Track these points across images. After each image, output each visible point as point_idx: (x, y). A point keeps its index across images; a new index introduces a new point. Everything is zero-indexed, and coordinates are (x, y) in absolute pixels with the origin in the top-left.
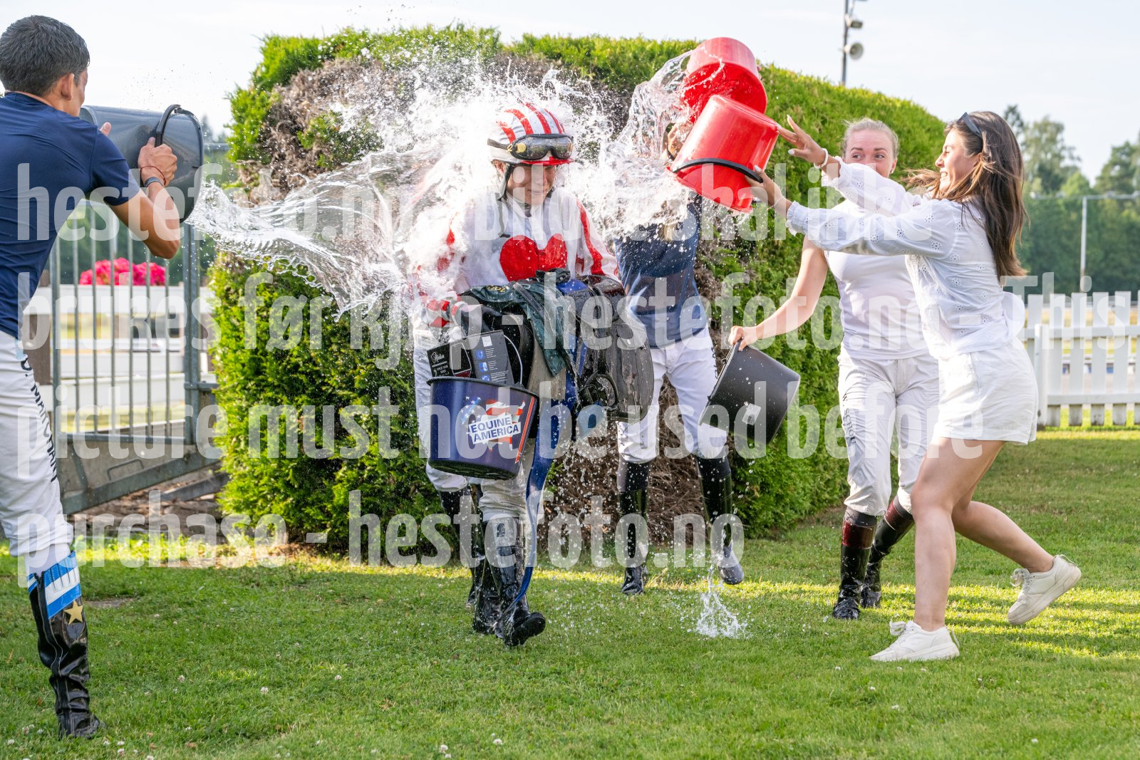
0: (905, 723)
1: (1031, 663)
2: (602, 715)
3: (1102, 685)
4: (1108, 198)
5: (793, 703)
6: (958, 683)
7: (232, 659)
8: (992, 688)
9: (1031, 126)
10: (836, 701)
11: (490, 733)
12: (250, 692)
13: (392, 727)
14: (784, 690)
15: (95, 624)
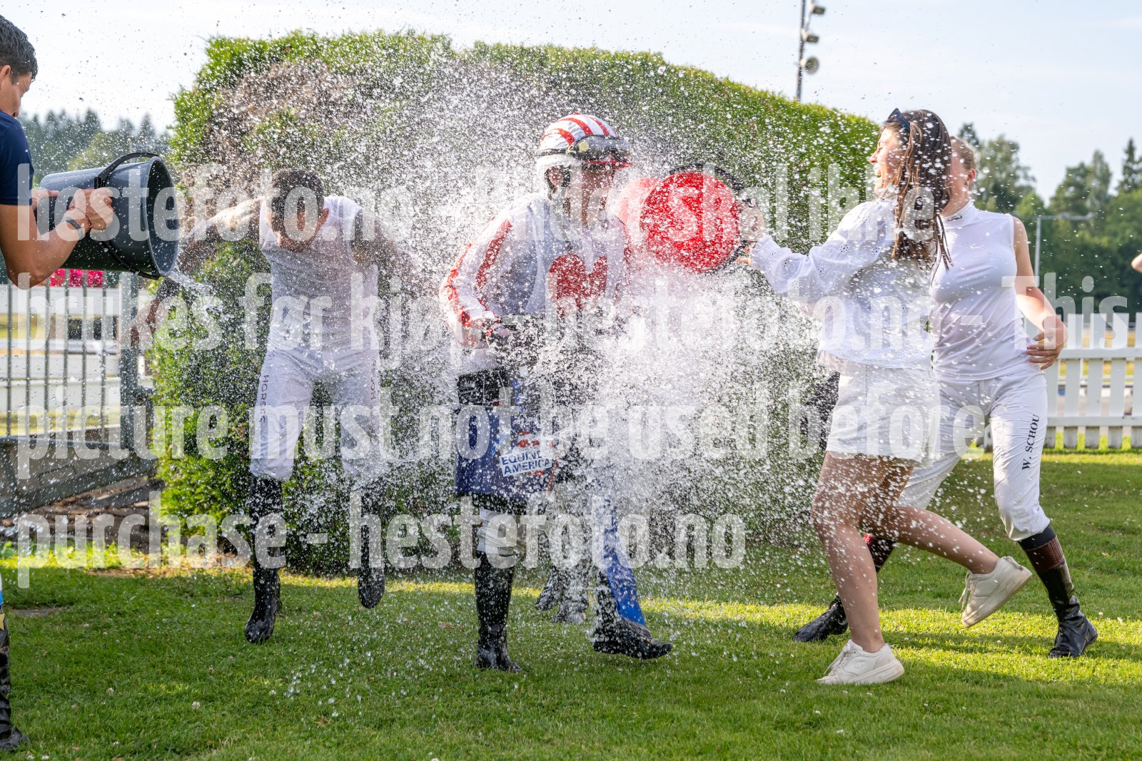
0: (849, 748)
1: (978, 689)
2: (543, 735)
3: (1049, 712)
4: (1061, 219)
5: (737, 726)
6: (904, 708)
7: (164, 672)
8: (938, 714)
9: (986, 145)
10: (780, 725)
11: (427, 752)
12: (180, 706)
13: (327, 744)
14: (728, 713)
15: (21, 633)
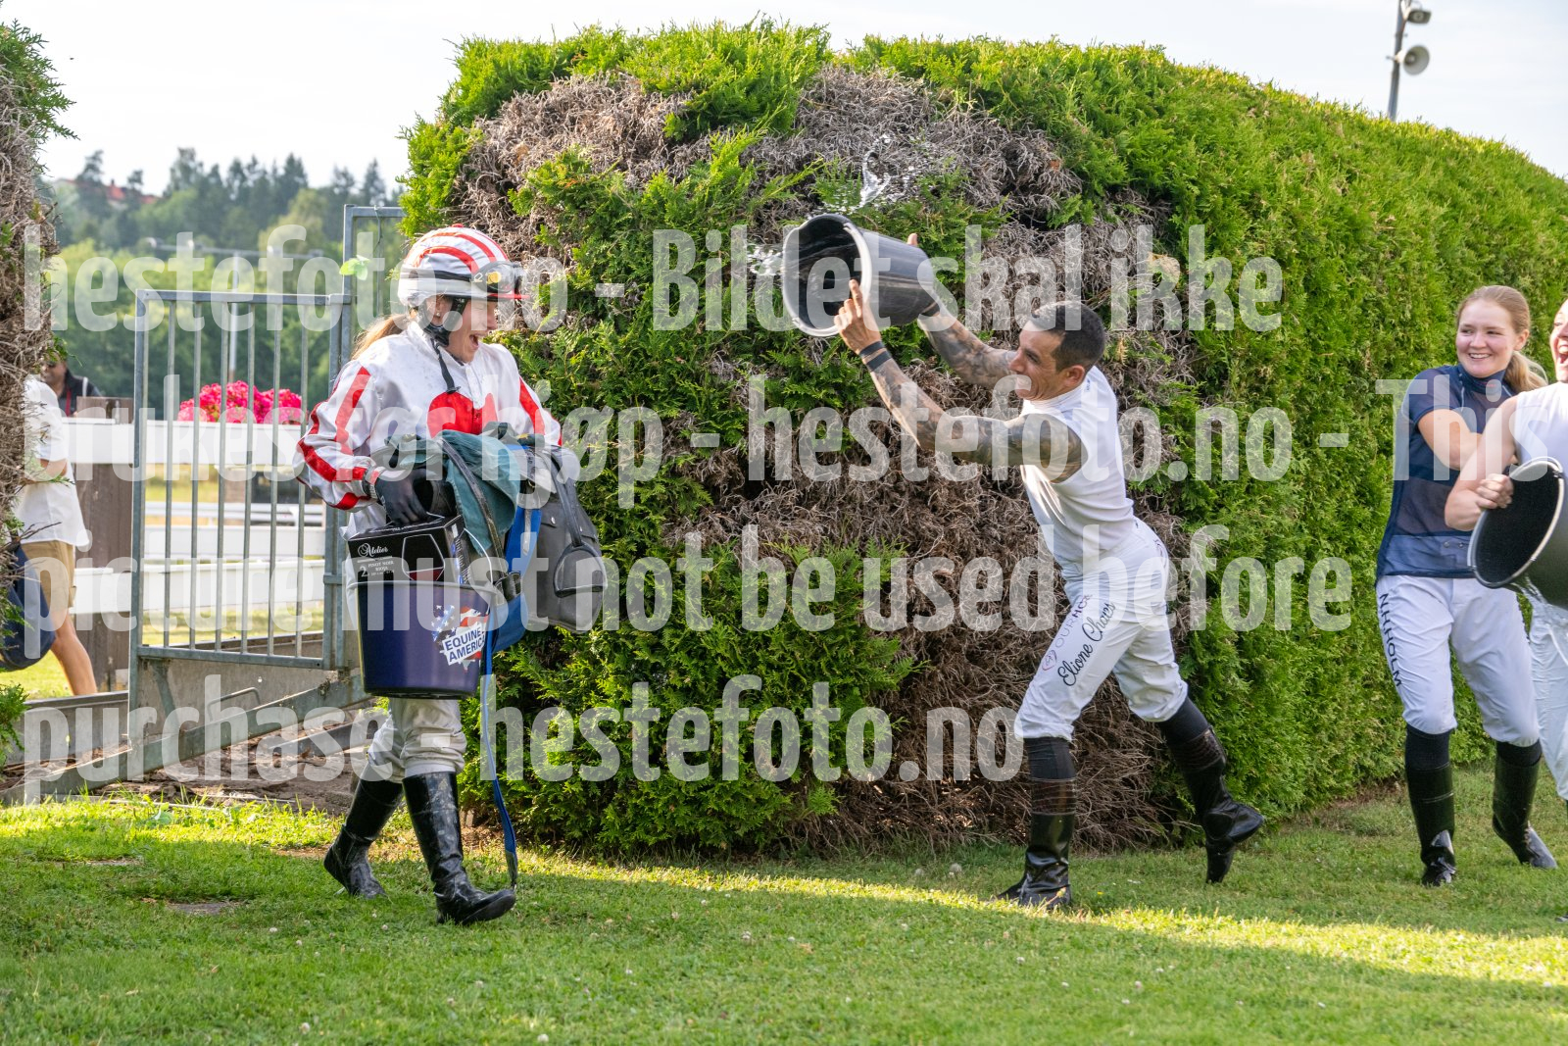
15: (182, 938)
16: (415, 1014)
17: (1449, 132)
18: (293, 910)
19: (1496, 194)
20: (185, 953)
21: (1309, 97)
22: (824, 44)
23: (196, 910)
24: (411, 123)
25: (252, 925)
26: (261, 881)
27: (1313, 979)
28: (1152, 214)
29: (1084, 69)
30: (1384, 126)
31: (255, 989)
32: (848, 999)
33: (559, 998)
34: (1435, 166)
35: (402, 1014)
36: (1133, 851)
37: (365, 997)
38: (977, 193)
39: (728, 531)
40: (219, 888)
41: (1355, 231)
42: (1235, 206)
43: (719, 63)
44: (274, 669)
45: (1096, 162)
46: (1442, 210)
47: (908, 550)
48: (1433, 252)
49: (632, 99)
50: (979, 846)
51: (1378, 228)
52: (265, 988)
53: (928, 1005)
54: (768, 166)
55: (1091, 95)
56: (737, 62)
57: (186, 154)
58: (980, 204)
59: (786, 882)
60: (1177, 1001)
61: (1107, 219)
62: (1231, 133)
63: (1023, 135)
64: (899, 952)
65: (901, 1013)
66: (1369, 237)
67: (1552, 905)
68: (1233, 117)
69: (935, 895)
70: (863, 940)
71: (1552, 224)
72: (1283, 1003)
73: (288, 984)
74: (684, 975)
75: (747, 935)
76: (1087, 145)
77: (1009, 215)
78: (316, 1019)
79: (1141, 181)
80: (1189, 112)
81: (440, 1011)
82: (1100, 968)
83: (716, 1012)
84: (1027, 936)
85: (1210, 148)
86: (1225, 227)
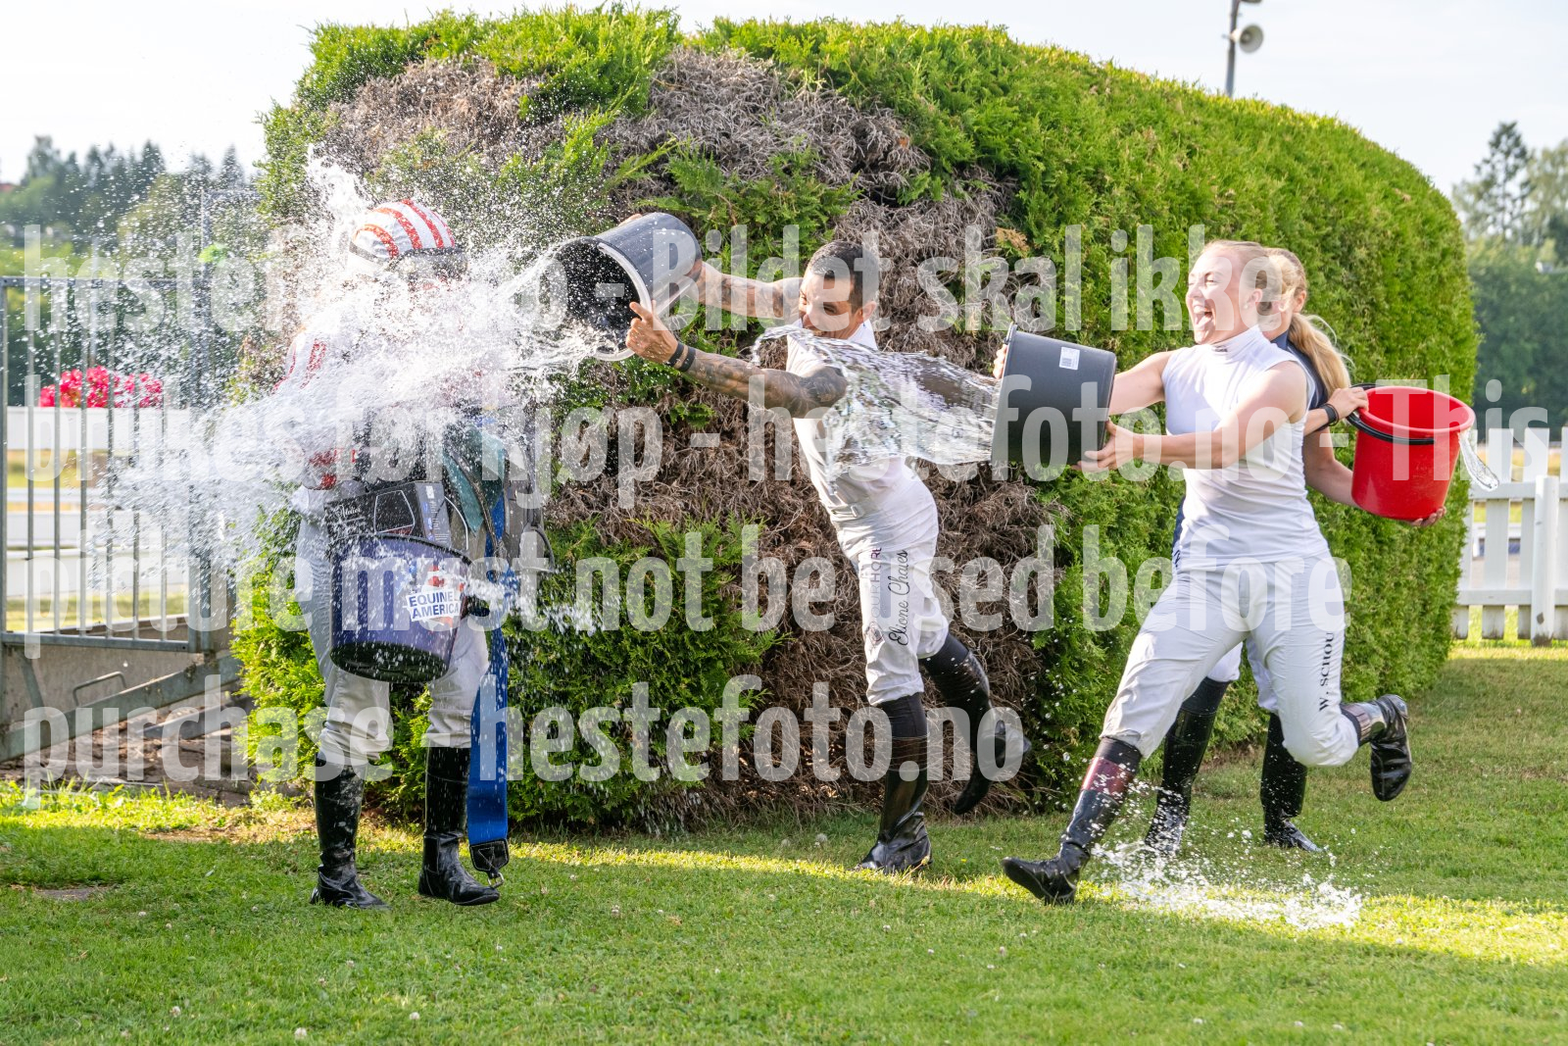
15: (50, 924)
16: (287, 995)
17: (1284, 108)
18: (162, 893)
19: (1331, 168)
20: (54, 939)
21: (1148, 74)
22: (674, 26)
23: (64, 896)
24: (267, 108)
25: (120, 909)
26: (130, 865)
27: (1173, 941)
28: (999, 190)
29: (930, 48)
30: (1222, 103)
31: (125, 973)
32: (717, 970)
33: (430, 975)
34: (1272, 141)
35: (273, 995)
36: (995, 818)
37: (236, 979)
38: (828, 171)
39: (590, 506)
40: (88, 873)
41: (1197, 205)
42: (1080, 181)
43: (571, 45)
44: (140, 654)
45: (943, 140)
46: (1280, 184)
47: (768, 524)
48: (1272, 224)
49: (487, 81)
50: (844, 816)
51: (1218, 201)
52: (135, 972)
53: (796, 974)
54: (622, 146)
55: (937, 74)
56: (589, 45)
57: (43, 142)
58: (831, 182)
59: (654, 855)
60: (1041, 966)
61: (955, 195)
62: (1074, 110)
63: (872, 113)
64: (768, 921)
65: (770, 983)
66: (1210, 211)
67: (1403, 863)
68: (1076, 94)
69: (802, 865)
70: (731, 912)
71: (1386, 197)
72: (1144, 966)
73: (159, 967)
74: (554, 950)
75: (616, 908)
76: (934, 123)
77: (859, 192)
78: (187, 1003)
79: (987, 158)
80: (1033, 89)
81: (311, 991)
82: (965, 935)
83: (587, 986)
84: (893, 904)
85: (1053, 125)
86: (1070, 202)
